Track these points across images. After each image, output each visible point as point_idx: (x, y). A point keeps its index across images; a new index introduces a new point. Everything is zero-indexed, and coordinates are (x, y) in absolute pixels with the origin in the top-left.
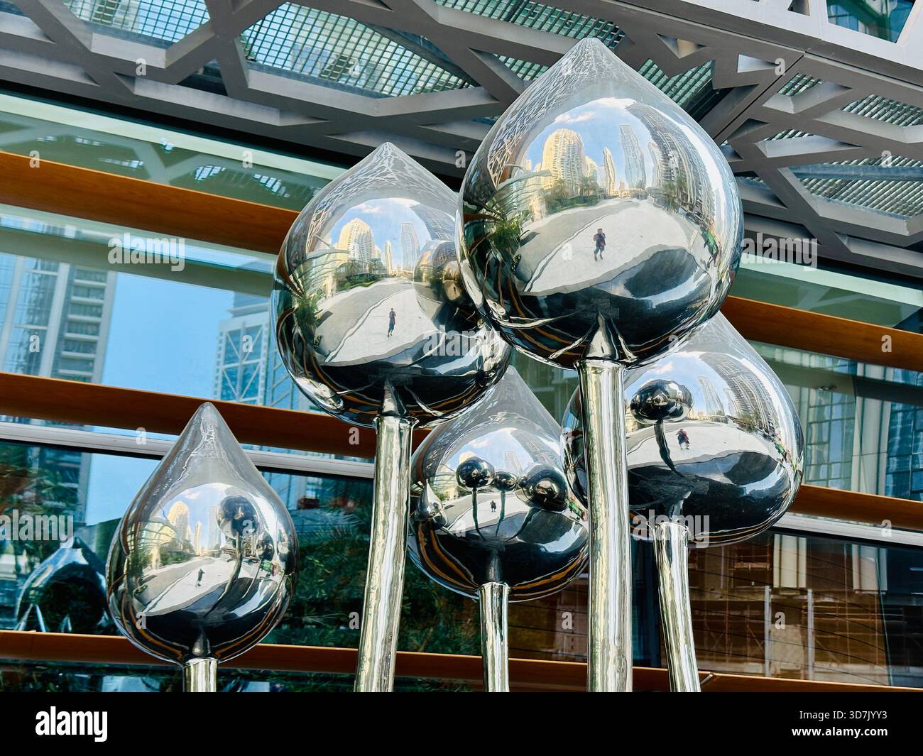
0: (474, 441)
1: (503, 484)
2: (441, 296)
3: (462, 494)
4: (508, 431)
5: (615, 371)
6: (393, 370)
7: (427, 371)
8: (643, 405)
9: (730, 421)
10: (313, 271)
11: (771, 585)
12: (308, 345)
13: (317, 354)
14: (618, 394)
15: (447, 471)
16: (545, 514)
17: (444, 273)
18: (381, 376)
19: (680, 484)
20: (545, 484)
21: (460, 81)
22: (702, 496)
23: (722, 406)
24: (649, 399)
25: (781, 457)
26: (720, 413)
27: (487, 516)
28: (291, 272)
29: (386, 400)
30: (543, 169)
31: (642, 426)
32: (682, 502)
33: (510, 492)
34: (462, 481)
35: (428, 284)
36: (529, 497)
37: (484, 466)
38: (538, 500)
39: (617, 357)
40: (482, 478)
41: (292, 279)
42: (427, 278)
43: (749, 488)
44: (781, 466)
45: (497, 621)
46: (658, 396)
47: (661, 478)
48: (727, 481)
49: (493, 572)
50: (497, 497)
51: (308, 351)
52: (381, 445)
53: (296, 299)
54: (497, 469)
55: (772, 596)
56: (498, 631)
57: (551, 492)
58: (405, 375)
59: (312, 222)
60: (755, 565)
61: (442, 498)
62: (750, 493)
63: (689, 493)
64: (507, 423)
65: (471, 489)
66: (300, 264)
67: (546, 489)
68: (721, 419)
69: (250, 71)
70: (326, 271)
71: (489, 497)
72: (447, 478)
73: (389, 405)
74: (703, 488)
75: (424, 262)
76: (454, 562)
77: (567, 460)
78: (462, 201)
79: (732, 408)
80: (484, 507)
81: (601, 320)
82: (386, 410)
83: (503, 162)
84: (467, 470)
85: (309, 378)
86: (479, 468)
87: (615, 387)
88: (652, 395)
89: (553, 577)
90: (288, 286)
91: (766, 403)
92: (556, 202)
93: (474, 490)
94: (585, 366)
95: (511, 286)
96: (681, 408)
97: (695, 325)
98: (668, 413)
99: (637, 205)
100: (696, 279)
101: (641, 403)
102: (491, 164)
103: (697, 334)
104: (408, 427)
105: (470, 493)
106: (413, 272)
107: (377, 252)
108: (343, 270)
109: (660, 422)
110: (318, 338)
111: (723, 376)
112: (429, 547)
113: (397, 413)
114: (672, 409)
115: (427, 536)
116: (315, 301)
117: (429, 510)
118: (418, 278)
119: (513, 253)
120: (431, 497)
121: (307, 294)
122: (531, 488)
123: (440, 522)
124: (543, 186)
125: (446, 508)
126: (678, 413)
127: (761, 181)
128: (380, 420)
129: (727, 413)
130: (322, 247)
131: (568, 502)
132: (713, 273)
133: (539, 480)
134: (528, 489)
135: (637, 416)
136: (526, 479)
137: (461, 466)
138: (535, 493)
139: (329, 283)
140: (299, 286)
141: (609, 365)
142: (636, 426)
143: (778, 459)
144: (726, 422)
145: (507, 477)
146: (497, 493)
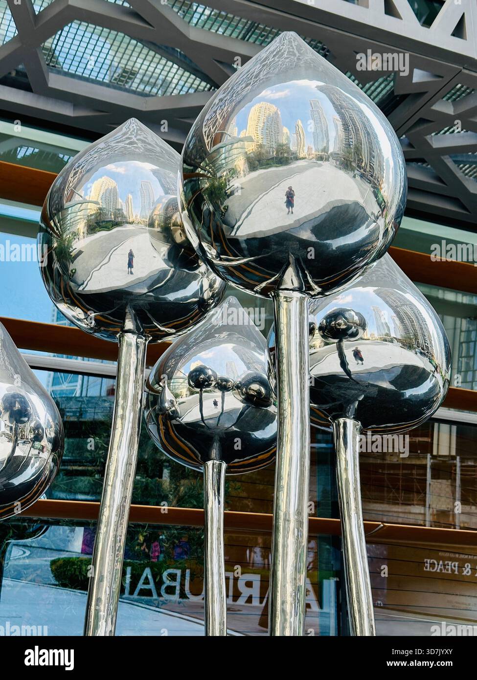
0: (203, 353)
1: (223, 386)
2: (170, 240)
3: (192, 393)
4: (230, 346)
5: (302, 300)
6: (131, 297)
7: (159, 298)
8: (328, 327)
9: (395, 341)
10: (69, 217)
11: (431, 452)
12: (65, 276)
13: (72, 284)
14: (304, 318)
15: (182, 375)
16: (254, 410)
17: (173, 221)
18: (124, 302)
19: (356, 389)
20: (255, 387)
21: (208, 86)
22: (373, 398)
23: (389, 330)
24: (333, 323)
25: (433, 369)
26: (387, 335)
27: (210, 411)
28: (52, 218)
29: (127, 321)
30: (247, 135)
31: (326, 344)
32: (357, 403)
33: (228, 392)
34: (192, 383)
35: (159, 229)
36: (243, 397)
37: (210, 372)
38: (249, 399)
39: (304, 289)
40: (206, 381)
41: (53, 224)
42: (159, 225)
43: (409, 393)
44: (433, 376)
45: (216, 488)
46: (340, 321)
47: (342, 384)
48: (392, 387)
49: (214, 453)
50: (217, 397)
51: (64, 281)
52: (121, 356)
53: (55, 240)
54: (219, 375)
55: (432, 461)
56: (217, 497)
57: (259, 393)
58: (142, 301)
59: (70, 178)
60: (421, 439)
61: (177, 396)
62: (409, 396)
63: (363, 396)
64: (229, 340)
65: (198, 390)
66: (59, 211)
67: (256, 391)
68: (387, 339)
69: (50, 74)
70: (79, 217)
71: (212, 396)
72: (181, 381)
73: (129, 324)
74: (373, 392)
75: (157, 212)
76: (187, 445)
77: (269, 369)
78: (182, 162)
79: (396, 332)
80: (208, 404)
81: (292, 259)
82: (126, 328)
83: (215, 129)
84: (196, 375)
85: (66, 303)
86: (205, 374)
87: (301, 313)
88: (335, 320)
89: (260, 457)
90: (49, 230)
91: (423, 328)
92: (256, 162)
93: (201, 390)
94: (278, 295)
95: (220, 230)
96: (357, 330)
97: (367, 264)
98: (347, 334)
99: (320, 166)
100: (368, 227)
101: (326, 326)
102: (205, 132)
103: (369, 271)
104: (144, 341)
105: (197, 393)
106: (147, 220)
107: (121, 203)
108: (93, 217)
109: (341, 341)
110: (72, 271)
111: (391, 306)
112: (167, 433)
113: (135, 330)
114: (350, 332)
115: (165, 424)
116: (70, 241)
117: (167, 405)
118: (151, 225)
119: (222, 204)
120: (168, 396)
121: (64, 236)
122: (244, 390)
123: (175, 415)
124: (247, 150)
125: (179, 404)
126: (354, 335)
127: (429, 166)
128: (122, 336)
129: (393, 335)
130: (77, 198)
131: (272, 401)
132: (381, 222)
133: (250, 383)
134: (242, 390)
135: (323, 336)
136: (240, 383)
137: (191, 373)
138: (247, 393)
139: (81, 227)
140: (57, 229)
141: (297, 295)
142: (323, 344)
143: (431, 371)
144: (392, 341)
145: (227, 381)
146: (218, 393)
